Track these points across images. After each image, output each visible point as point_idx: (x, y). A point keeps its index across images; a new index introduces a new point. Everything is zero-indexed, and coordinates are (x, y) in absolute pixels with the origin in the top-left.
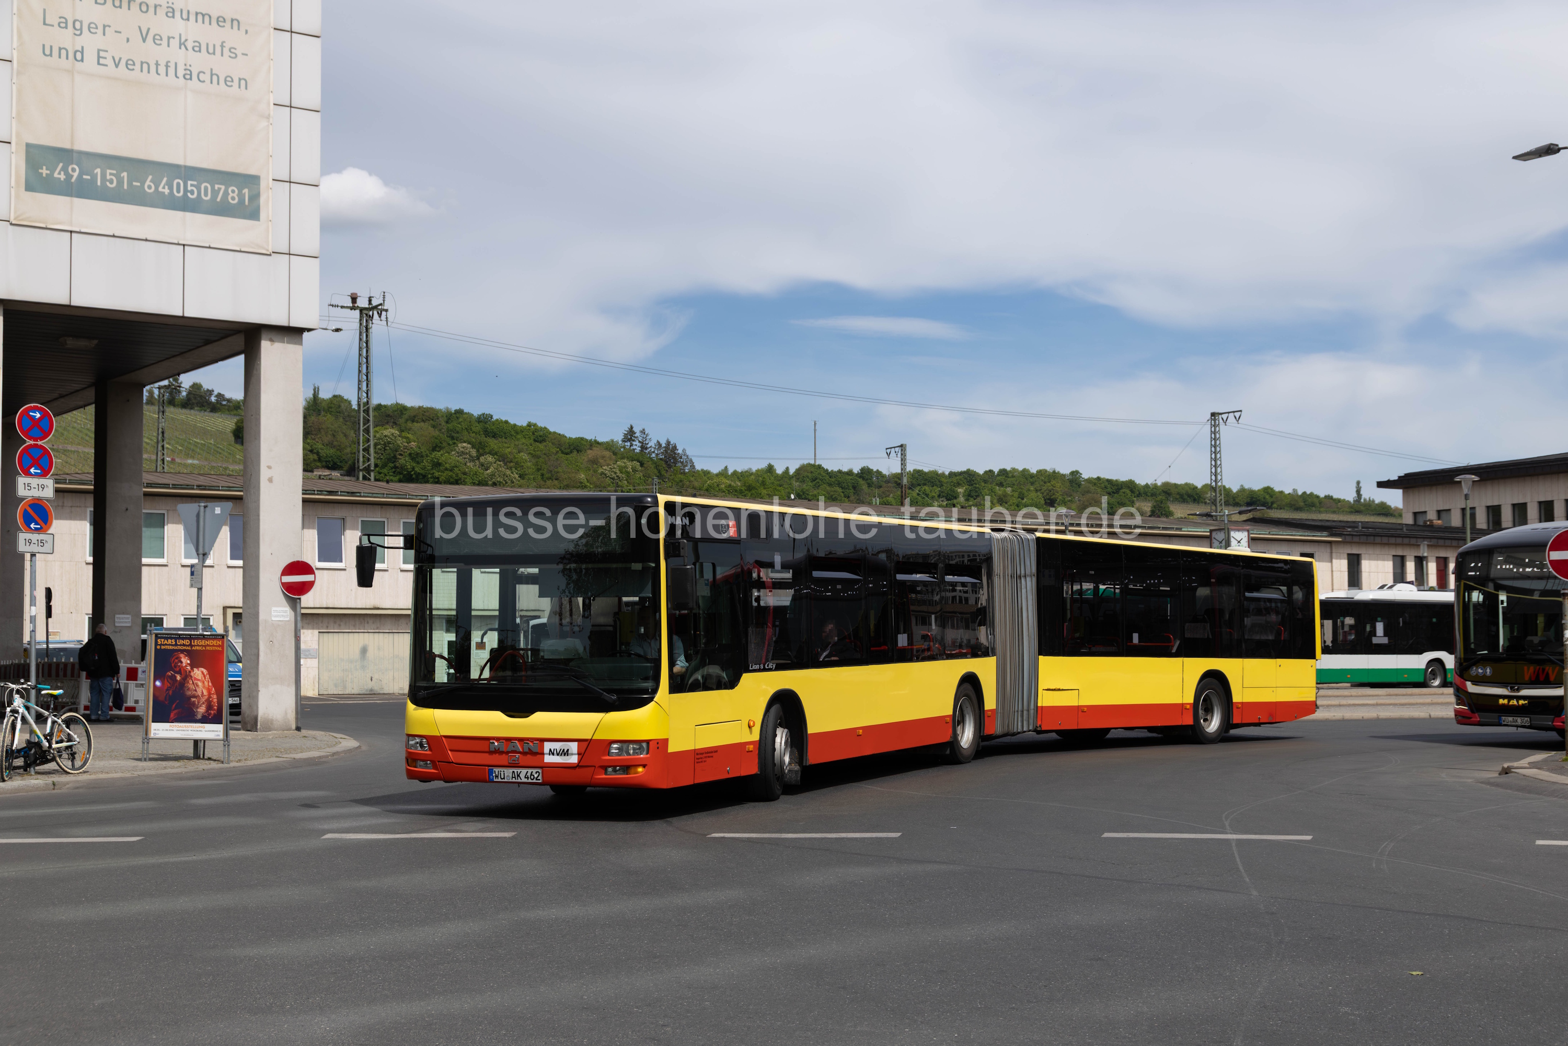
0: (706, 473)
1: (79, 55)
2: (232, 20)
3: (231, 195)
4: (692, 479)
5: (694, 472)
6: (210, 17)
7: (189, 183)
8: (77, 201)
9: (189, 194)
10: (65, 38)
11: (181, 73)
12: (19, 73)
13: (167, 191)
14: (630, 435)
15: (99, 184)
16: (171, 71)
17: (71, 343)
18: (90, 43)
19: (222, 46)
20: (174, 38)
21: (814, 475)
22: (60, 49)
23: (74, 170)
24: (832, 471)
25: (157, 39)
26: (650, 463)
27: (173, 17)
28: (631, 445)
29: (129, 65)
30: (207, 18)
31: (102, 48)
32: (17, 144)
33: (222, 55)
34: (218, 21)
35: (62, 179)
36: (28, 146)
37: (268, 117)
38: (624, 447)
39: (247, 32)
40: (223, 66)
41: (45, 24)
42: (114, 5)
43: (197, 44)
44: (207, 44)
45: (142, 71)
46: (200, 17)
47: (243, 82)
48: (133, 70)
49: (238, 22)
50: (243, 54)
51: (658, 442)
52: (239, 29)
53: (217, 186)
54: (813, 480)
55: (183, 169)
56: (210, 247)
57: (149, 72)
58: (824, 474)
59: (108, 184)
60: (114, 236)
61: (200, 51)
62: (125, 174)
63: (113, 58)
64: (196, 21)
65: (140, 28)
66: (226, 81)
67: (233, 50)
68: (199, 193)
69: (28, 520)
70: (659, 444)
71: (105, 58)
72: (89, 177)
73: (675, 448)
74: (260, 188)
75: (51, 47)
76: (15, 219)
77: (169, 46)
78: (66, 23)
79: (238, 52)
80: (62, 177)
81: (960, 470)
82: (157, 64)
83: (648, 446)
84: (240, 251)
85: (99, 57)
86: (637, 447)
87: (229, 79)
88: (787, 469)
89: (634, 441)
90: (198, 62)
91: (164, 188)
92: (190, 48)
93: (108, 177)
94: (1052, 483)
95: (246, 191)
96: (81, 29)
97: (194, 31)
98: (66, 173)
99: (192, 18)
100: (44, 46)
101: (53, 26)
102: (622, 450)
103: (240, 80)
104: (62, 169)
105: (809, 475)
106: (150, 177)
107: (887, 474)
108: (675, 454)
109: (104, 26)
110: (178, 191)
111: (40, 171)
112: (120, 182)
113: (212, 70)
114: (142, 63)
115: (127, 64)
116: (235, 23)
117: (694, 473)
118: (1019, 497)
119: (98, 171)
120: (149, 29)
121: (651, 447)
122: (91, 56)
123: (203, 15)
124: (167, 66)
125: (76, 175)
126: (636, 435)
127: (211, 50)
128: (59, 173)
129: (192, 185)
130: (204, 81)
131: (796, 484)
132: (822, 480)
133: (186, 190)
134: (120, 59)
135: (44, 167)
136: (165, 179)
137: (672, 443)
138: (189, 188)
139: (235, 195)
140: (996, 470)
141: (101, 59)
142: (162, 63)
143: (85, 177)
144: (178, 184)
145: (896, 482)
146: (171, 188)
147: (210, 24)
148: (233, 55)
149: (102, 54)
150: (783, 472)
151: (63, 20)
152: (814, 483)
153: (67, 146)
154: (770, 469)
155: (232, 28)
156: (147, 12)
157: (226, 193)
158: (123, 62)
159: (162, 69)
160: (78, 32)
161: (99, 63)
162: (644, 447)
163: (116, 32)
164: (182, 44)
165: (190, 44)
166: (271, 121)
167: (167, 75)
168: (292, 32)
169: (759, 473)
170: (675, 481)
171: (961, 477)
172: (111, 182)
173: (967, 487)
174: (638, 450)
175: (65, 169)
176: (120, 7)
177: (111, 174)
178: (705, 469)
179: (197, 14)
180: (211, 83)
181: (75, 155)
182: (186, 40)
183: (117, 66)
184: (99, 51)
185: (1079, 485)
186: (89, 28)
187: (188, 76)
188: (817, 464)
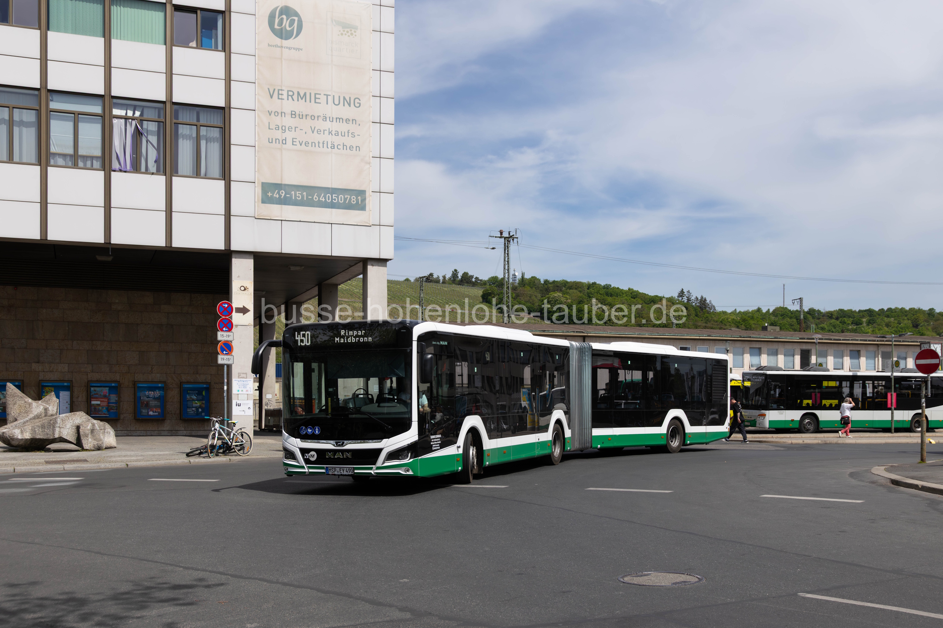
0: (724, 313)
1: (284, 141)
2: (353, 120)
3: (353, 200)
4: (713, 316)
5: (715, 312)
6: (343, 119)
7: (334, 195)
8: (283, 206)
9: (334, 201)
10: (278, 134)
11: (329, 146)
12: (258, 151)
13: (323, 200)
14: (682, 294)
15: (293, 198)
16: (325, 145)
17: (293, 268)
18: (289, 135)
19: (348, 132)
20: (326, 130)
21: (783, 313)
22: (276, 139)
23: (282, 193)
24: (793, 310)
25: (319, 131)
26: (692, 308)
27: (326, 121)
28: (682, 299)
29: (307, 144)
30: (341, 120)
31: (294, 137)
32: (258, 183)
33: (348, 136)
34: (346, 121)
35: (277, 197)
36: (263, 184)
37: (369, 163)
38: (678, 300)
39: (359, 125)
40: (349, 141)
41: (269, 129)
42: (299, 118)
43: (337, 132)
44: (341, 132)
45: (312, 146)
46: (338, 120)
47: (358, 148)
48: (308, 146)
49: (356, 121)
50: (358, 135)
51: (696, 297)
52: (356, 124)
53: (346, 196)
54: (782, 315)
55: (331, 189)
56: (343, 224)
57: (315, 147)
58: (789, 312)
59: (297, 198)
60: (300, 221)
61: (338, 135)
62: (305, 193)
63: (299, 141)
64: (336, 122)
65: (311, 127)
66: (350, 148)
67: (353, 134)
68: (338, 200)
69: (222, 350)
70: (697, 298)
71: (296, 142)
72: (289, 196)
73: (705, 300)
74: (366, 196)
75: (272, 139)
76: (257, 216)
77: (324, 134)
78: (279, 128)
79: (356, 134)
80: (277, 196)
81: (865, 309)
82: (319, 143)
83: (691, 299)
84: (357, 225)
85: (293, 142)
86: (685, 299)
87: (351, 147)
88: (769, 310)
89: (684, 296)
90: (338, 140)
91: (322, 198)
92: (333, 134)
93: (298, 195)
94: (918, 315)
95: (359, 197)
96: (285, 130)
97: (335, 126)
98: (279, 195)
99: (335, 120)
100: (269, 138)
101: (273, 129)
102: (677, 301)
103: (356, 147)
104: (277, 193)
105: (780, 313)
106: (316, 194)
107: (824, 312)
108: (705, 303)
109: (295, 128)
110: (329, 200)
111: (268, 194)
112: (303, 197)
113: (343, 143)
114: (312, 143)
115: (305, 144)
116: (354, 121)
117: (716, 314)
118: (898, 323)
119: (293, 192)
120: (315, 127)
121: (692, 300)
122: (289, 141)
123: (339, 119)
124: (323, 143)
125: (283, 195)
126: (685, 294)
127: (343, 135)
128: (276, 195)
129: (335, 196)
130: (340, 149)
131: (773, 318)
132: (787, 315)
133: (332, 199)
134: (302, 142)
135: (270, 192)
136: (323, 194)
137: (704, 297)
138: (334, 198)
139: (354, 200)
140: (886, 309)
141: (294, 143)
142: (321, 142)
143: (287, 196)
144: (329, 196)
145: (828, 316)
146: (325, 198)
147: (343, 123)
148: (353, 136)
149: (294, 140)
150: (766, 312)
151: (277, 126)
152: (783, 317)
153: (279, 182)
154: (759, 310)
155: (353, 124)
156: (314, 119)
157: (350, 199)
158: (304, 143)
159: (321, 145)
160: (284, 131)
161: (293, 144)
162: (689, 300)
163: (300, 130)
164: (330, 133)
165: (333, 133)
166: (371, 165)
167: (323, 147)
168: (380, 123)
169: (753, 312)
170: (704, 317)
171: (865, 313)
172: (299, 198)
173: (868, 318)
174: (686, 301)
175: (278, 193)
176: (302, 118)
177: (299, 194)
178: (724, 311)
179: (337, 118)
180: (343, 149)
181: (283, 186)
182: (332, 131)
183: (301, 145)
184: (293, 139)
185: (934, 316)
186: (289, 129)
187: (333, 147)
188: (785, 307)
